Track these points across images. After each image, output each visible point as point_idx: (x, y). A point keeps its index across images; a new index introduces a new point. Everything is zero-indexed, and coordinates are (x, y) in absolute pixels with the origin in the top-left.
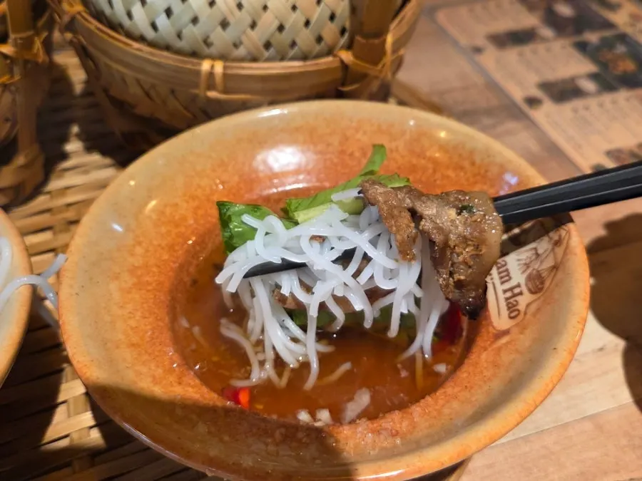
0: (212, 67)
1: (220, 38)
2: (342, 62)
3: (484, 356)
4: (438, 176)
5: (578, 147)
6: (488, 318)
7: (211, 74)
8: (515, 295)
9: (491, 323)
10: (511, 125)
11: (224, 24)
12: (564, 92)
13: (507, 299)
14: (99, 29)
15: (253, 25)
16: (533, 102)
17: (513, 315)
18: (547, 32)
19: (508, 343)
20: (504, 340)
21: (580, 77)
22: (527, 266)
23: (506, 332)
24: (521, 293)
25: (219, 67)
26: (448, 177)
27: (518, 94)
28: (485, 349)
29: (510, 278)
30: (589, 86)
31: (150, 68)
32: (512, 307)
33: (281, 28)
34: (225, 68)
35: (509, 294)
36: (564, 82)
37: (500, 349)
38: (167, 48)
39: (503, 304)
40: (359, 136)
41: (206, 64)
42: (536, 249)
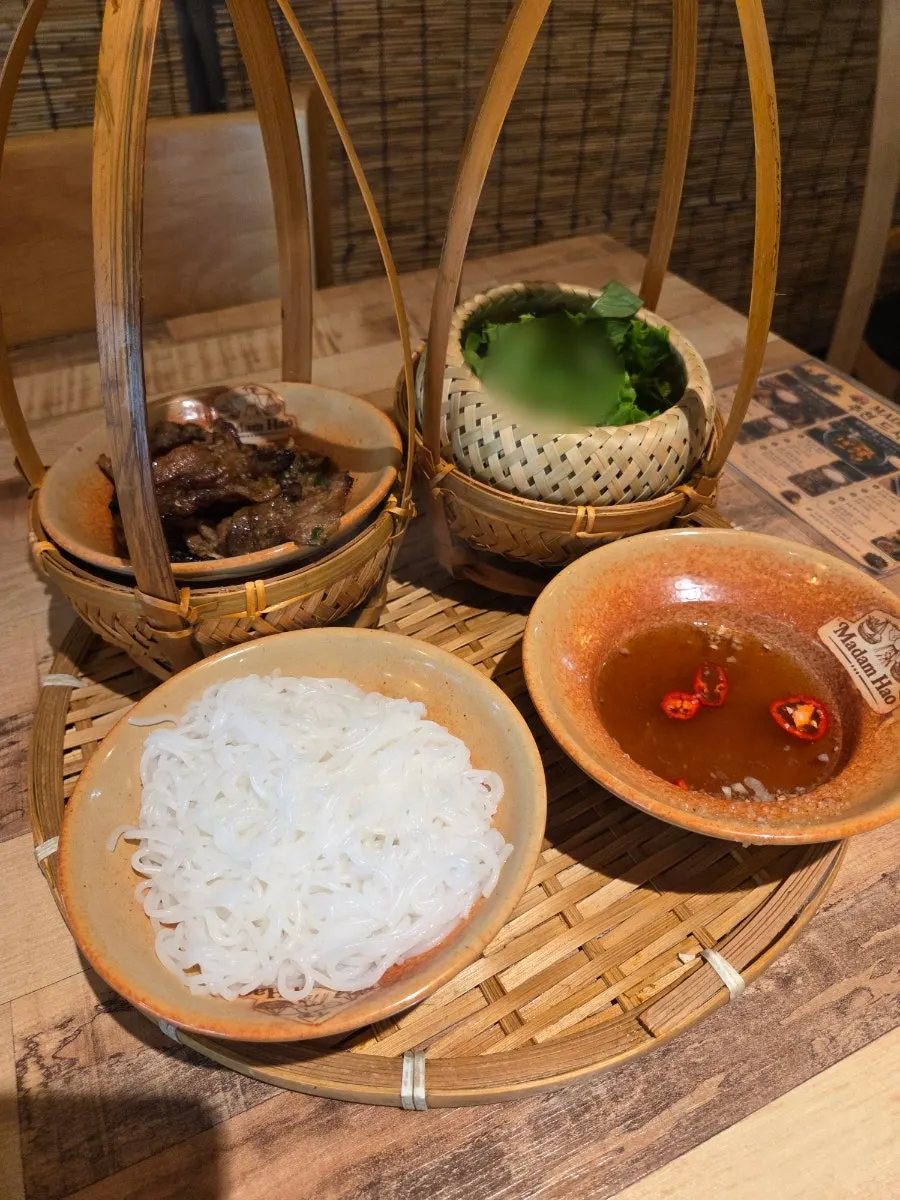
0: (586, 513)
1: (591, 487)
2: (686, 496)
3: (877, 735)
4: (781, 588)
5: (846, 538)
6: (866, 705)
7: (585, 519)
8: (883, 685)
9: (872, 710)
10: (779, 521)
11: (597, 477)
12: (816, 484)
13: (878, 689)
15: (619, 475)
16: (790, 496)
17: (889, 700)
18: (781, 423)
19: (894, 723)
20: (890, 721)
21: (826, 467)
22: (888, 660)
23: (889, 715)
24: (889, 683)
25: (592, 512)
26: (792, 588)
27: (776, 491)
28: (876, 729)
29: (875, 672)
30: (837, 476)
31: (527, 517)
32: (886, 696)
33: (641, 474)
34: (597, 511)
35: (878, 684)
36: (813, 472)
37: (889, 728)
38: (540, 498)
39: (876, 693)
40: (703, 558)
41: (581, 511)
42: (893, 646)
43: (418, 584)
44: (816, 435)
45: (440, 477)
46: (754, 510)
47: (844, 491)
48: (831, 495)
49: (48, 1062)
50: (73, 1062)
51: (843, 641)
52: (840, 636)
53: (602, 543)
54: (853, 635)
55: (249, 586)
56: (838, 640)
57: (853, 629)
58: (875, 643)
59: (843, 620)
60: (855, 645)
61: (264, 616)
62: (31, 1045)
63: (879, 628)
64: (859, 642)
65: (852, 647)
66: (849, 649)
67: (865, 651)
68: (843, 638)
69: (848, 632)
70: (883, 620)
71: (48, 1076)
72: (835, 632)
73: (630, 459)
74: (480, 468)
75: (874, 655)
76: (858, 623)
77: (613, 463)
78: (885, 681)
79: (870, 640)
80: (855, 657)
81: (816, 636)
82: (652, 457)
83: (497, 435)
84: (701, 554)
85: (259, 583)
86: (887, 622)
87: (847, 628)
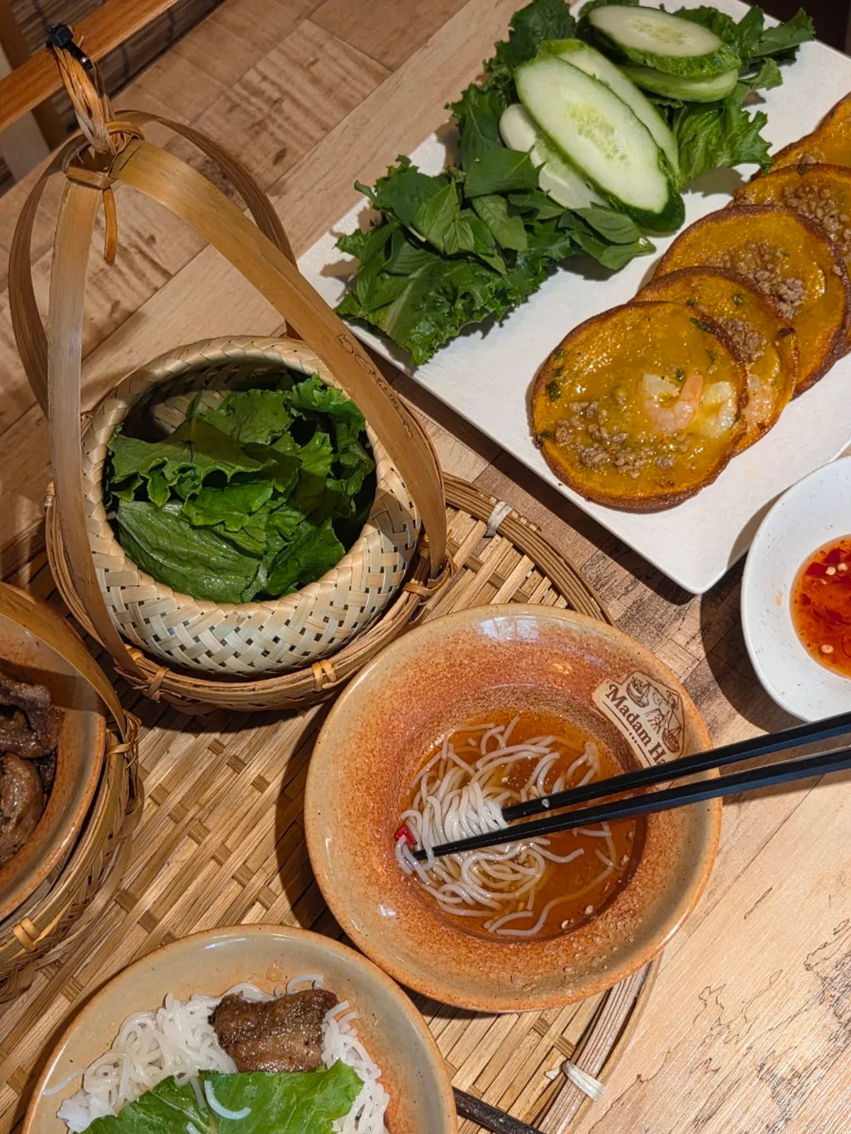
42: (659, 710)
51: (617, 706)
52: (613, 700)
54: (623, 698)
56: (612, 704)
57: (622, 692)
58: (644, 706)
59: (611, 682)
60: (628, 710)
63: (644, 690)
66: (624, 714)
67: (638, 716)
68: (616, 702)
69: (619, 695)
70: (645, 683)
72: (608, 696)
76: (625, 685)
78: (660, 750)
79: (639, 702)
80: (631, 723)
81: (592, 703)
84: (457, 643)
86: (649, 685)
87: (616, 690)
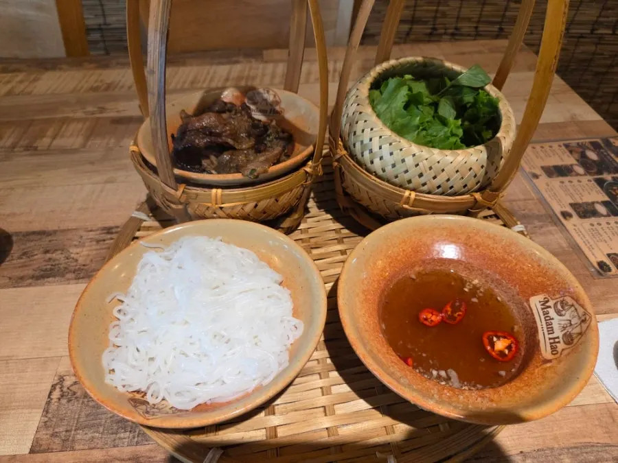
0: (410, 195)
1: (417, 181)
2: (475, 199)
3: (536, 371)
4: (518, 267)
5: (591, 248)
6: (539, 350)
7: (408, 198)
8: (555, 343)
9: (541, 354)
10: (552, 228)
11: (421, 175)
12: (586, 211)
13: (551, 343)
14: (354, 165)
15: (435, 177)
16: (566, 215)
17: (554, 353)
18: (580, 170)
19: (550, 367)
20: (548, 365)
21: (598, 202)
22: (564, 328)
23: (550, 361)
24: (559, 342)
25: (413, 195)
26: (523, 269)
27: (558, 209)
28: (537, 367)
29: (553, 333)
30: (602, 209)
31: (377, 189)
32: (554, 349)
33: (448, 180)
34: (416, 195)
35: (552, 341)
36: (587, 204)
37: (546, 369)
38: (388, 181)
39: (548, 345)
40: (476, 237)
41: (407, 193)
43: (327, 212)
44: (600, 182)
45: (338, 156)
46: (539, 218)
47: (603, 220)
48: (593, 220)
49: (65, 389)
50: (75, 393)
53: (419, 214)
55: (214, 191)
61: (221, 208)
62: (61, 379)
64: (552, 313)
65: (546, 314)
71: (62, 396)
73: (443, 170)
74: (359, 156)
75: (557, 322)
77: (432, 170)
82: (457, 171)
83: (371, 140)
85: (219, 191)
